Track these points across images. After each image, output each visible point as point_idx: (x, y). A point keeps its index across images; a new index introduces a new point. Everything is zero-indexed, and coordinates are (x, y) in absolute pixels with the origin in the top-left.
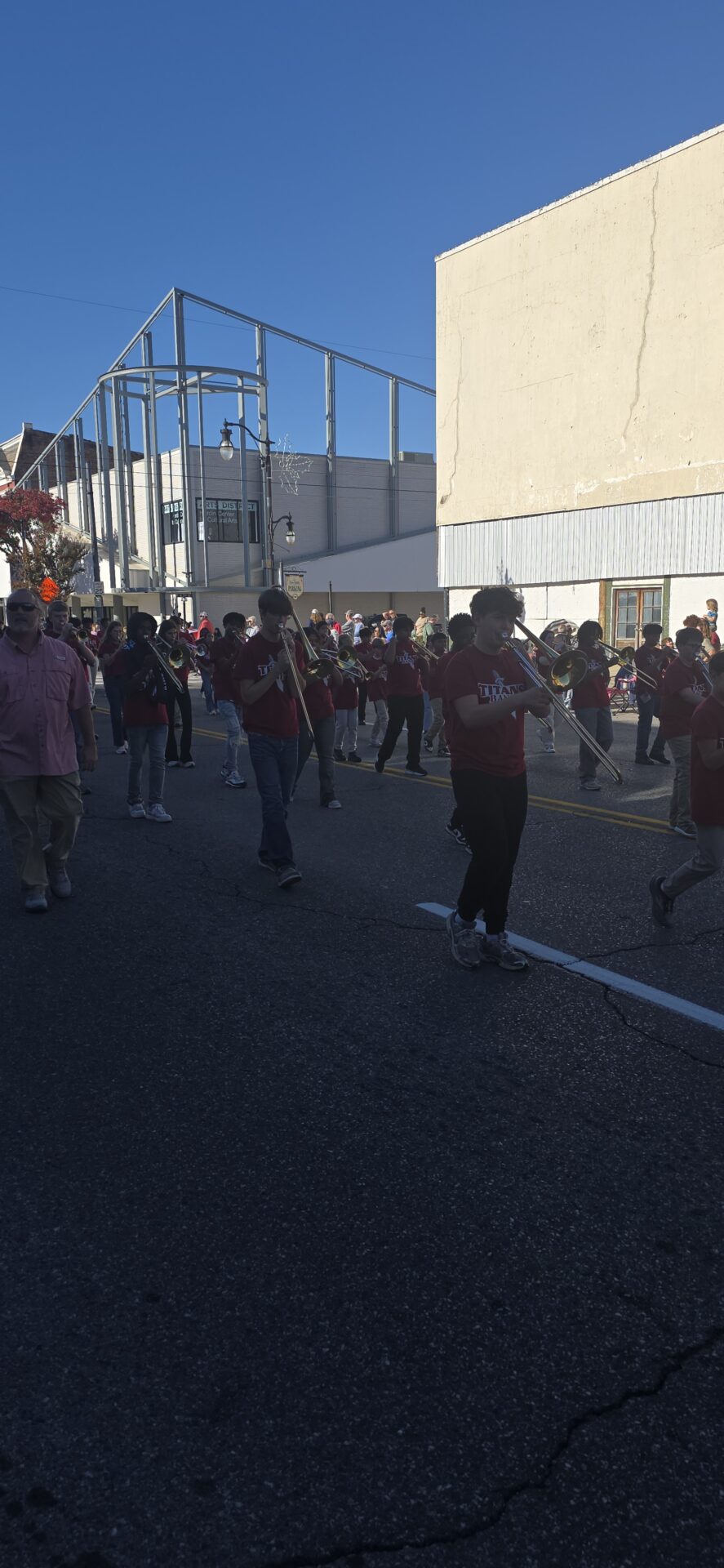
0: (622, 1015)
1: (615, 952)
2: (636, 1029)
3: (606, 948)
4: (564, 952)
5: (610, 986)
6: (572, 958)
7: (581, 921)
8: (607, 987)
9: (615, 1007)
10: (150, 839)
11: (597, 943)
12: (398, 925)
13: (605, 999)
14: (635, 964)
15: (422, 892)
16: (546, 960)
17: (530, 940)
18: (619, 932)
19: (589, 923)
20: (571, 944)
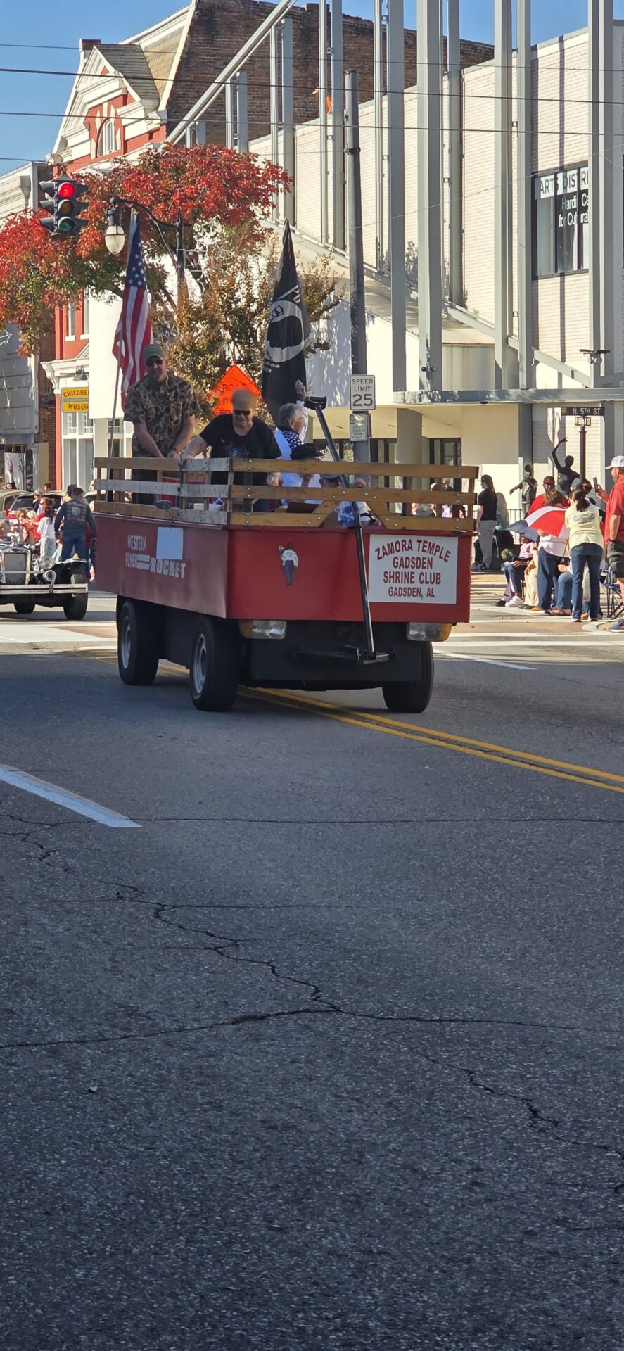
10: (480, 1081)
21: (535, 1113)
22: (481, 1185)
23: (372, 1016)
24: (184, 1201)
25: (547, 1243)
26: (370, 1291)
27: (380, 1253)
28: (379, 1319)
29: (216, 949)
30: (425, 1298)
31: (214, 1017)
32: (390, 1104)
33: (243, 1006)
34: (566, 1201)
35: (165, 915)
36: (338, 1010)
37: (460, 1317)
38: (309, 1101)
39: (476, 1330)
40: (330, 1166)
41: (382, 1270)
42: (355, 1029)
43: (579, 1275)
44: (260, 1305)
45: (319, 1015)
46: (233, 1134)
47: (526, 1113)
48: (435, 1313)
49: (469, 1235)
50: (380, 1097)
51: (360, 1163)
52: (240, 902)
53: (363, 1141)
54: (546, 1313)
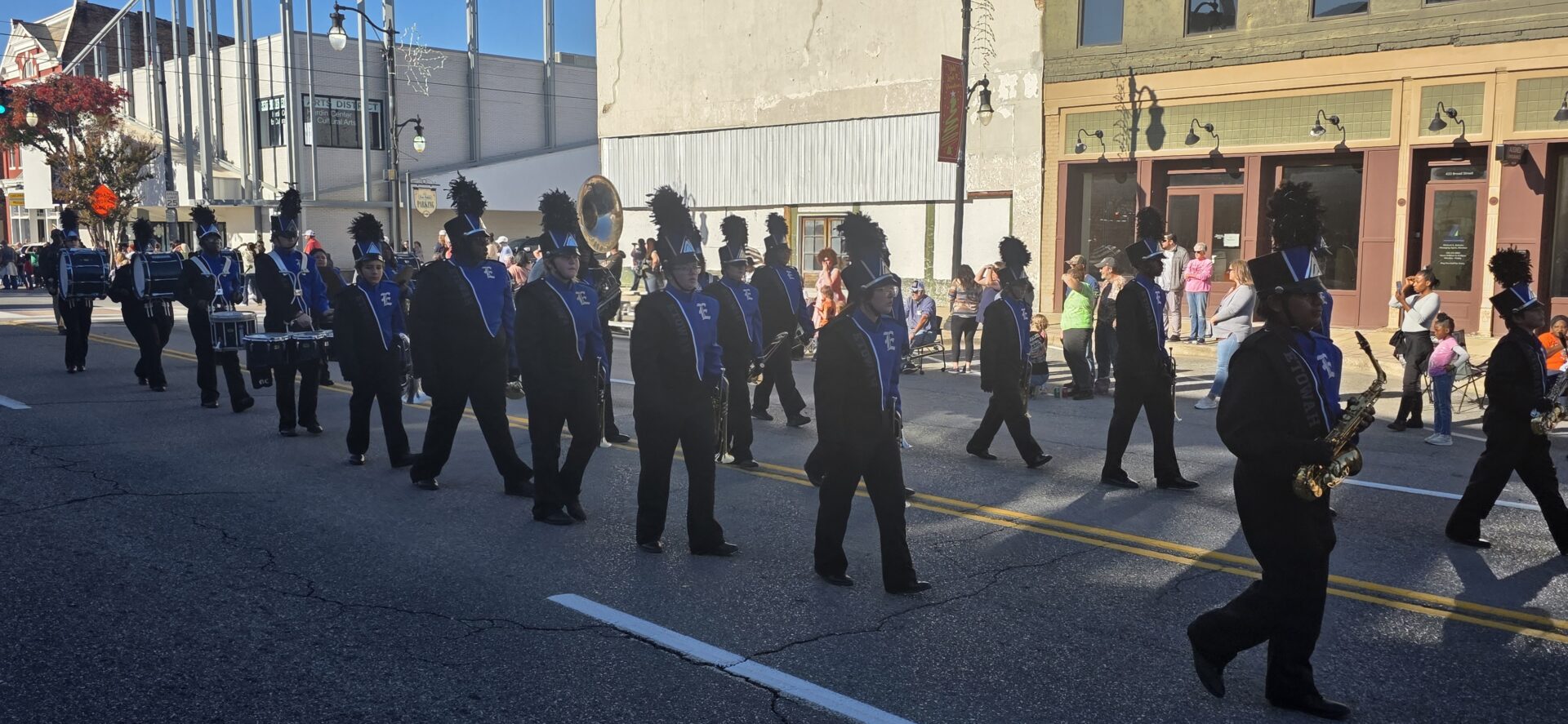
1: (789, 645)
3: (778, 641)
4: (727, 650)
5: (779, 692)
6: (736, 658)
7: (750, 607)
8: (776, 693)
9: (783, 720)
10: (199, 522)
11: (767, 635)
12: (522, 625)
13: (773, 709)
14: (811, 660)
15: (558, 580)
16: (703, 661)
17: (687, 637)
18: (794, 619)
19: (759, 610)
20: (737, 639)
21: (225, 535)
22: (190, 573)
23: (146, 495)
24: (21, 597)
25: (222, 598)
26: (121, 631)
27: (129, 612)
28: (124, 645)
29: (64, 467)
30: (151, 631)
31: (56, 501)
32: (147, 537)
33: (73, 494)
34: (235, 576)
35: (36, 452)
36: (126, 492)
37: (169, 639)
38: (103, 540)
39: (176, 644)
40: (110, 571)
41: (129, 621)
42: (135, 502)
43: (236, 611)
44: (56, 646)
45: (116, 496)
46: (56, 560)
47: (221, 536)
48: (156, 639)
49: (180, 598)
50: (143, 534)
51: (126, 568)
52: (81, 443)
53: (130, 557)
54: (216, 632)
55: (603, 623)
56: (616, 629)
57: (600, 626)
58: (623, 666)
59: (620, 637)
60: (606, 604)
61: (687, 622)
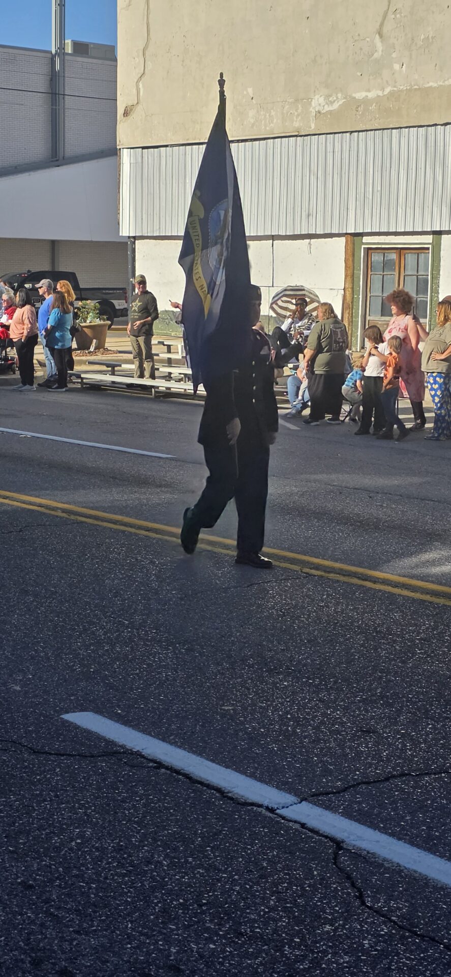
0: (359, 890)
1: (353, 786)
2: (378, 912)
3: (340, 780)
4: (277, 788)
5: (343, 842)
6: (289, 798)
7: (305, 737)
8: (338, 844)
9: (349, 877)
11: (326, 772)
12: (31, 748)
13: (335, 863)
14: (382, 806)
15: (73, 695)
16: (250, 801)
17: (228, 770)
18: (359, 754)
19: (317, 741)
20: (289, 777)
55: (128, 750)
56: (143, 757)
57: (124, 753)
58: (153, 802)
59: (148, 767)
60: (130, 726)
61: (229, 752)
